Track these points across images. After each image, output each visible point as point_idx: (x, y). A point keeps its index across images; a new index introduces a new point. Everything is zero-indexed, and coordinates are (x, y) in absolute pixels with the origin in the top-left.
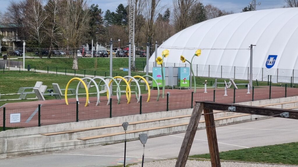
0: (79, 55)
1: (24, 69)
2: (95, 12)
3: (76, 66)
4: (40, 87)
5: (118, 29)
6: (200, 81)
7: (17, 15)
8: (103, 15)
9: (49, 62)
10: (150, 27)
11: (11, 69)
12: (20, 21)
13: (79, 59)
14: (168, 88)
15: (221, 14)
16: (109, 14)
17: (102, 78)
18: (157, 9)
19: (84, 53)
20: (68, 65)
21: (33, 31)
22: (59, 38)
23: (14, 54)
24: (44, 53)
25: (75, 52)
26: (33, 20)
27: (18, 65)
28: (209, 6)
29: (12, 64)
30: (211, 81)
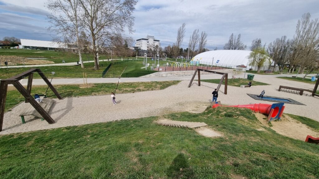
0: (177, 58)
1: (166, 60)
2: (182, 49)
3: (176, 60)
4: (168, 64)
5: (186, 53)
6: (201, 65)
7: (166, 49)
8: (183, 50)
9: (171, 59)
10: (193, 53)
11: (164, 60)
12: (166, 51)
13: (177, 59)
14: (194, 66)
15: (209, 51)
16: (185, 50)
17: (180, 63)
18: (194, 49)
19: (178, 58)
20: (175, 60)
21: (169, 53)
22: (174, 54)
23: (165, 57)
24: (171, 57)
25: (176, 57)
26: (169, 50)
27: (165, 59)
28: (206, 49)
29: (164, 59)
30: (203, 65)
